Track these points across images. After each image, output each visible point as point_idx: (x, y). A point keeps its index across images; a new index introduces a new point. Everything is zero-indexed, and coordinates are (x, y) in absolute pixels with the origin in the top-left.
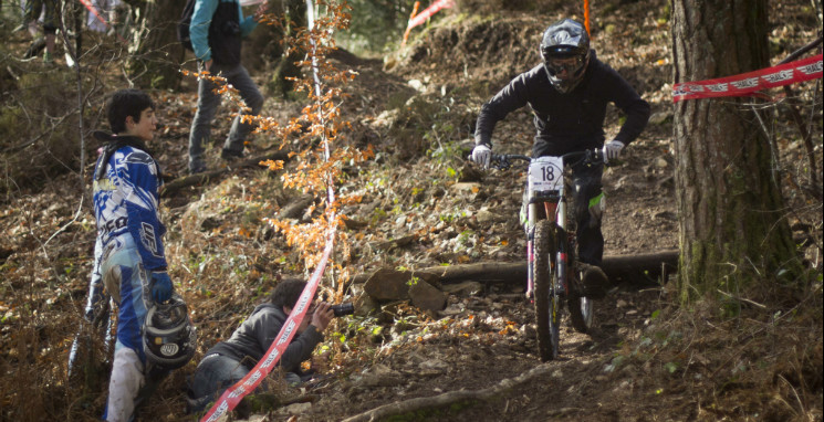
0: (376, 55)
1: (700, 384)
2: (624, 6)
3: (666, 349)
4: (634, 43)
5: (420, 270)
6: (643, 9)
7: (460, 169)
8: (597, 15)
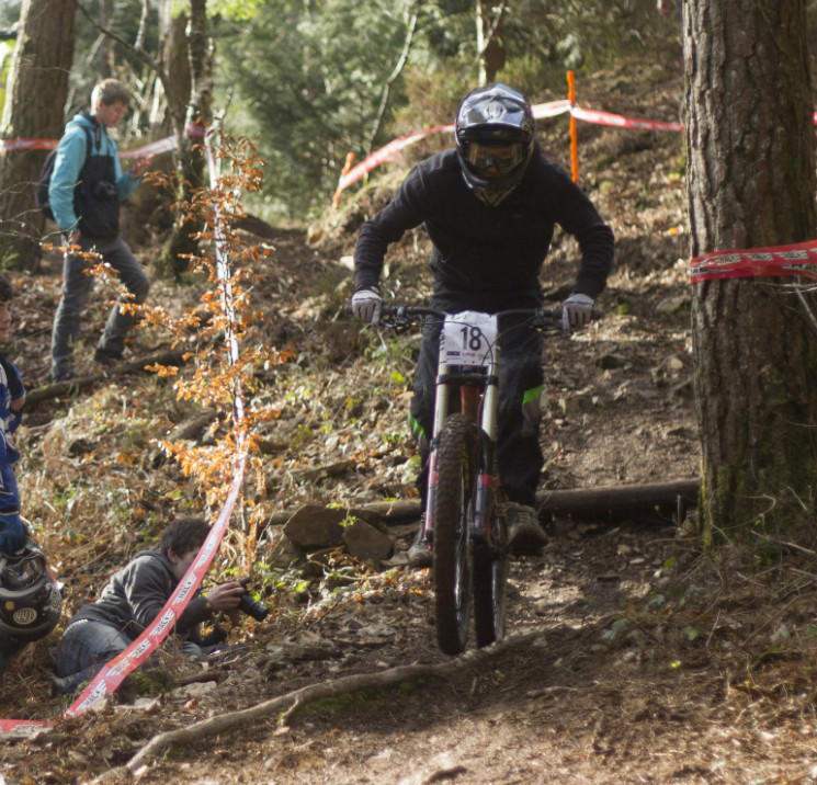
0: (297, 224)
1: (729, 655)
2: (624, 157)
3: (683, 609)
4: (638, 205)
5: (359, 506)
6: (649, 161)
7: (409, 374)
8: (588, 169)
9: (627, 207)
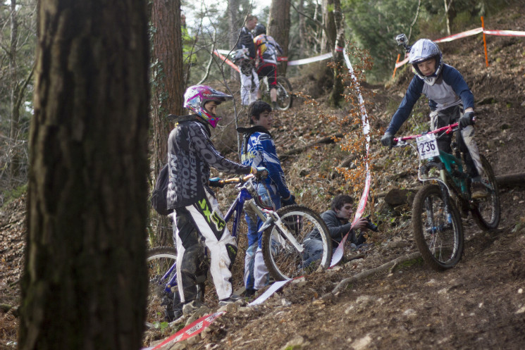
2: (505, 48)
4: (511, 66)
5: (412, 188)
6: (514, 49)
8: (491, 54)
9: (507, 67)
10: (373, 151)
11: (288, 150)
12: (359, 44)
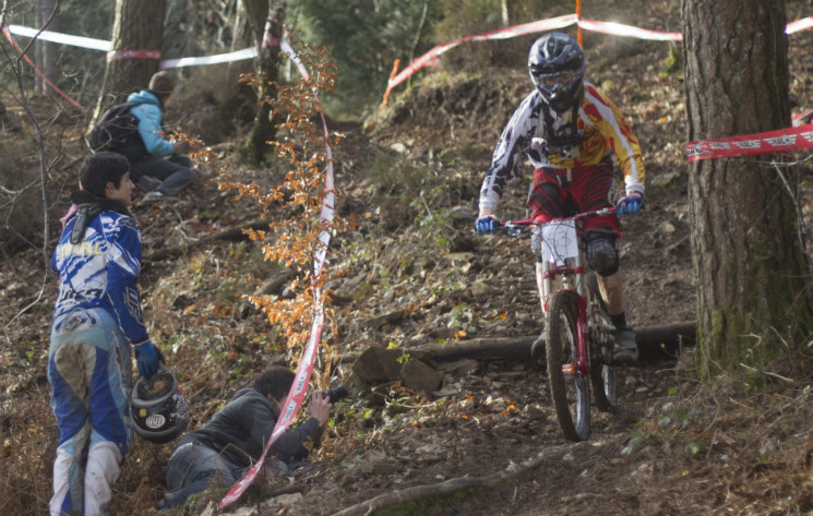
0: (353, 118)
1: (726, 465)
2: (622, 60)
3: (686, 428)
4: (633, 100)
5: (413, 348)
6: (642, 63)
7: (452, 238)
8: (593, 70)
9: (625, 101)
10: (333, 262)
11: (151, 252)
12: (309, 35)
